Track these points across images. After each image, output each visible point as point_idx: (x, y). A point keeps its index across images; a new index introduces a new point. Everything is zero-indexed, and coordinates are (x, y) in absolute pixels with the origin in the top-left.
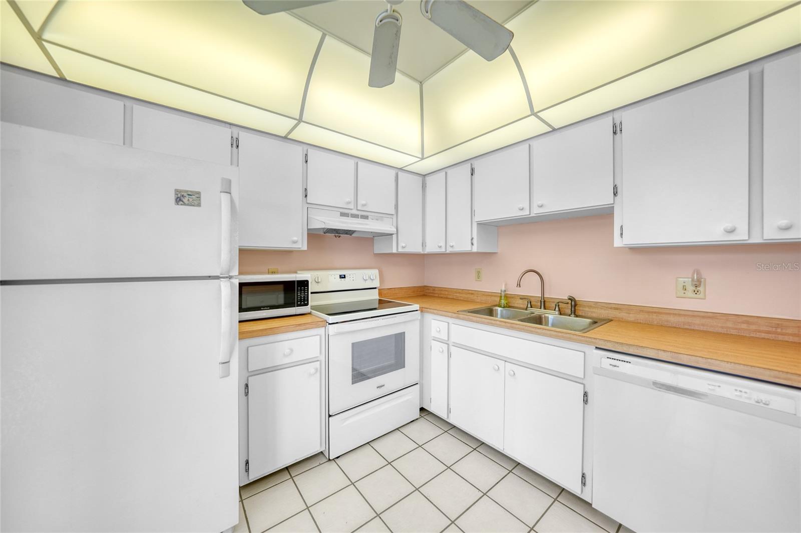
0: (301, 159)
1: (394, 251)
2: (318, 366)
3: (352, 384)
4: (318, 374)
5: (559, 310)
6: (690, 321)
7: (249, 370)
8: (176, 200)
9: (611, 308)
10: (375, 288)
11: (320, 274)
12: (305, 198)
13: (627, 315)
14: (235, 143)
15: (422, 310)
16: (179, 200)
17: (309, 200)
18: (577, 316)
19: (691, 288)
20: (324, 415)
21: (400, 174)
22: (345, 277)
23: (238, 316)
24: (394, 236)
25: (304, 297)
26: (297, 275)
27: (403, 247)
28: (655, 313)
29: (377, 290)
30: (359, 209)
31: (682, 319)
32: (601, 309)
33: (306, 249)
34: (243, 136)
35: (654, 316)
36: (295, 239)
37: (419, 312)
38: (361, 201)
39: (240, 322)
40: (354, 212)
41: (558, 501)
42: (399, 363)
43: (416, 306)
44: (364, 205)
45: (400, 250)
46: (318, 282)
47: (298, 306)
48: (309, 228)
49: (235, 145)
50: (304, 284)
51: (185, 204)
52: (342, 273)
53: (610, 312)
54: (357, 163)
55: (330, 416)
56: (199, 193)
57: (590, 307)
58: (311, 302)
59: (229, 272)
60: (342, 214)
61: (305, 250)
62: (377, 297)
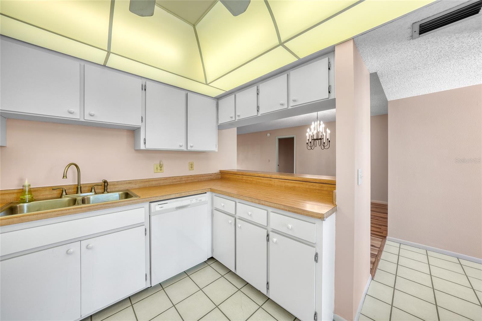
5: (95, 191)
6: (160, 182)
9: (127, 183)
13: (135, 185)
18: (108, 192)
19: (159, 168)
28: (147, 181)
31: (157, 182)
32: (121, 185)
35: (147, 183)
41: (133, 304)
53: (126, 186)
57: (114, 185)
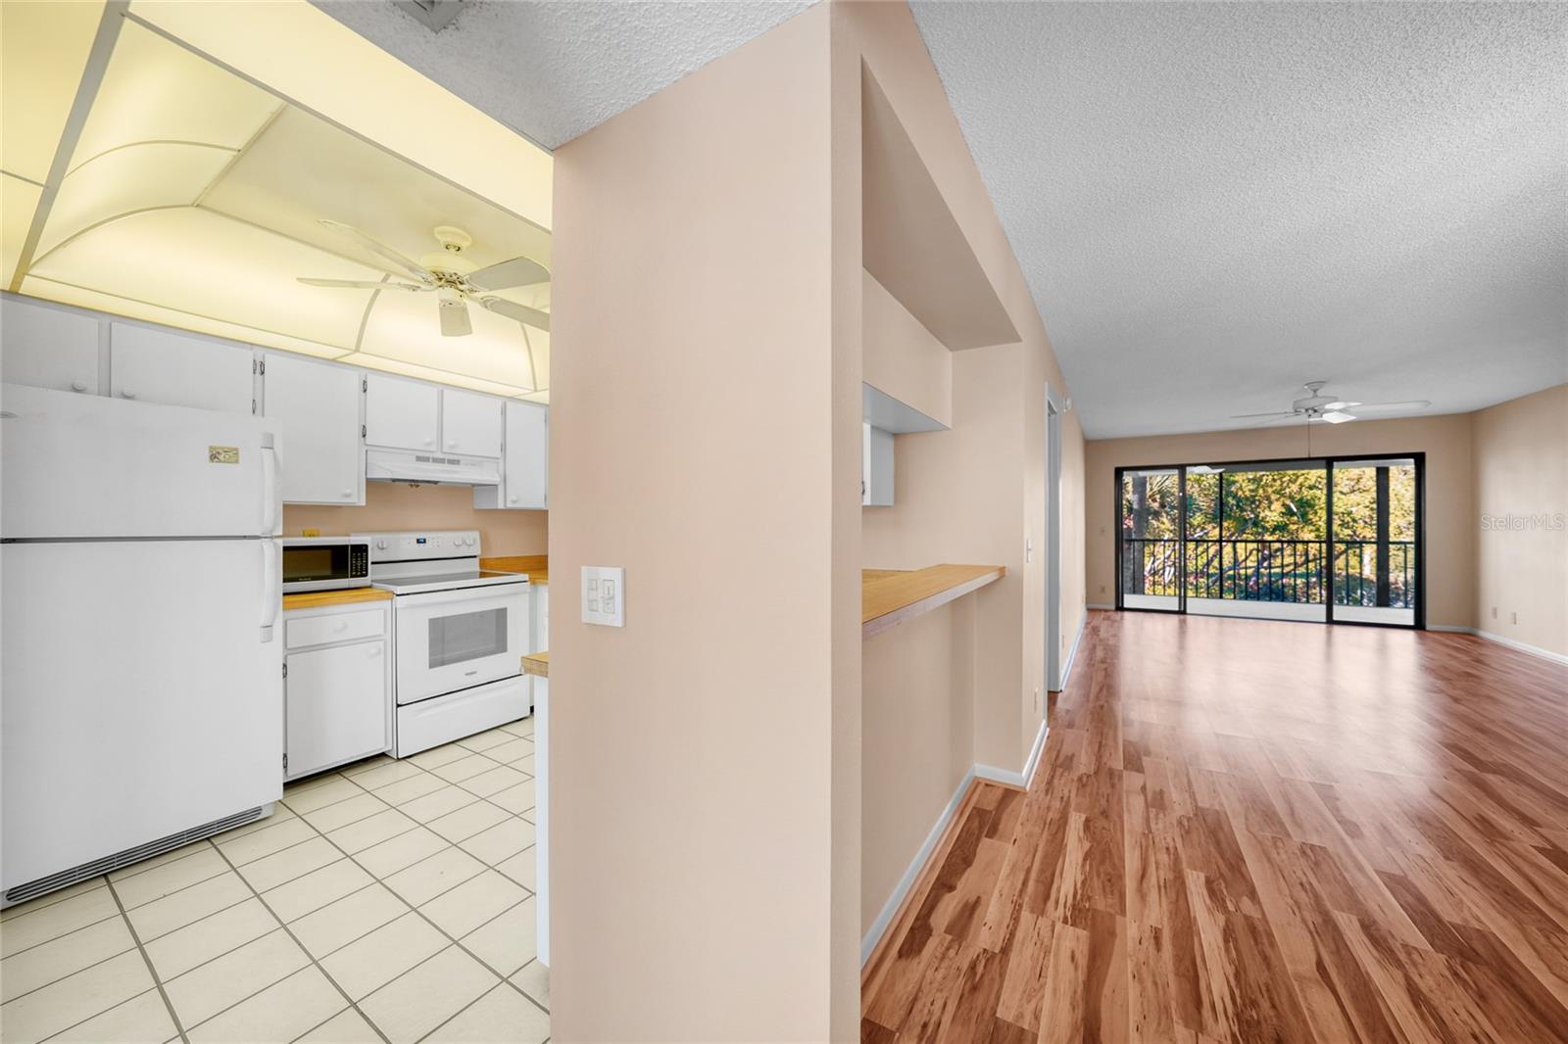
0: (357, 387)
1: (501, 506)
2: (382, 648)
3: (431, 667)
4: (382, 656)
7: (289, 647)
8: (211, 457)
10: (475, 557)
11: (386, 538)
12: (362, 439)
14: (260, 368)
15: (533, 582)
16: (214, 457)
17: (369, 439)
20: (391, 705)
21: (509, 404)
22: (425, 542)
23: (282, 587)
24: (501, 488)
25: (361, 566)
26: (351, 538)
27: (514, 502)
29: (477, 560)
30: (445, 451)
33: (364, 504)
34: (271, 362)
36: (348, 491)
37: (528, 583)
38: (448, 441)
39: (284, 594)
40: (439, 455)
42: (501, 646)
43: (525, 577)
44: (453, 447)
45: (510, 505)
46: (383, 549)
47: (352, 576)
48: (369, 476)
49: (258, 371)
50: (362, 549)
51: (220, 461)
52: (421, 536)
54: (442, 391)
55: (398, 706)
56: (237, 449)
58: (372, 574)
59: (271, 531)
60: (419, 459)
61: (362, 507)
62: (478, 569)
